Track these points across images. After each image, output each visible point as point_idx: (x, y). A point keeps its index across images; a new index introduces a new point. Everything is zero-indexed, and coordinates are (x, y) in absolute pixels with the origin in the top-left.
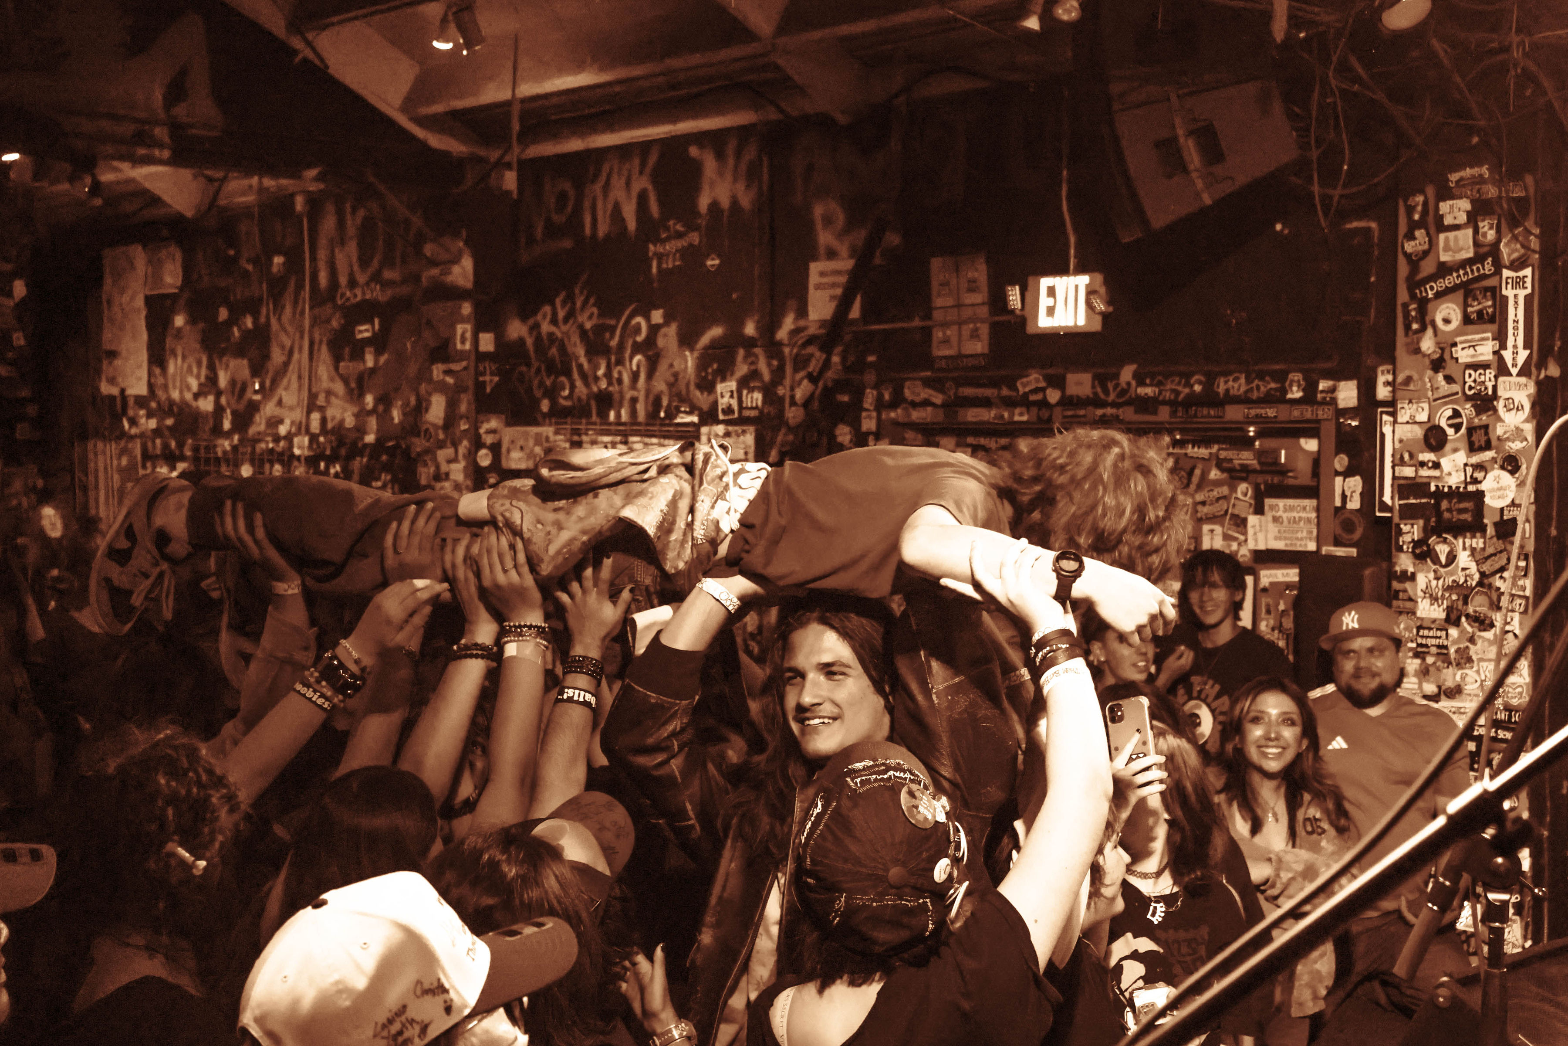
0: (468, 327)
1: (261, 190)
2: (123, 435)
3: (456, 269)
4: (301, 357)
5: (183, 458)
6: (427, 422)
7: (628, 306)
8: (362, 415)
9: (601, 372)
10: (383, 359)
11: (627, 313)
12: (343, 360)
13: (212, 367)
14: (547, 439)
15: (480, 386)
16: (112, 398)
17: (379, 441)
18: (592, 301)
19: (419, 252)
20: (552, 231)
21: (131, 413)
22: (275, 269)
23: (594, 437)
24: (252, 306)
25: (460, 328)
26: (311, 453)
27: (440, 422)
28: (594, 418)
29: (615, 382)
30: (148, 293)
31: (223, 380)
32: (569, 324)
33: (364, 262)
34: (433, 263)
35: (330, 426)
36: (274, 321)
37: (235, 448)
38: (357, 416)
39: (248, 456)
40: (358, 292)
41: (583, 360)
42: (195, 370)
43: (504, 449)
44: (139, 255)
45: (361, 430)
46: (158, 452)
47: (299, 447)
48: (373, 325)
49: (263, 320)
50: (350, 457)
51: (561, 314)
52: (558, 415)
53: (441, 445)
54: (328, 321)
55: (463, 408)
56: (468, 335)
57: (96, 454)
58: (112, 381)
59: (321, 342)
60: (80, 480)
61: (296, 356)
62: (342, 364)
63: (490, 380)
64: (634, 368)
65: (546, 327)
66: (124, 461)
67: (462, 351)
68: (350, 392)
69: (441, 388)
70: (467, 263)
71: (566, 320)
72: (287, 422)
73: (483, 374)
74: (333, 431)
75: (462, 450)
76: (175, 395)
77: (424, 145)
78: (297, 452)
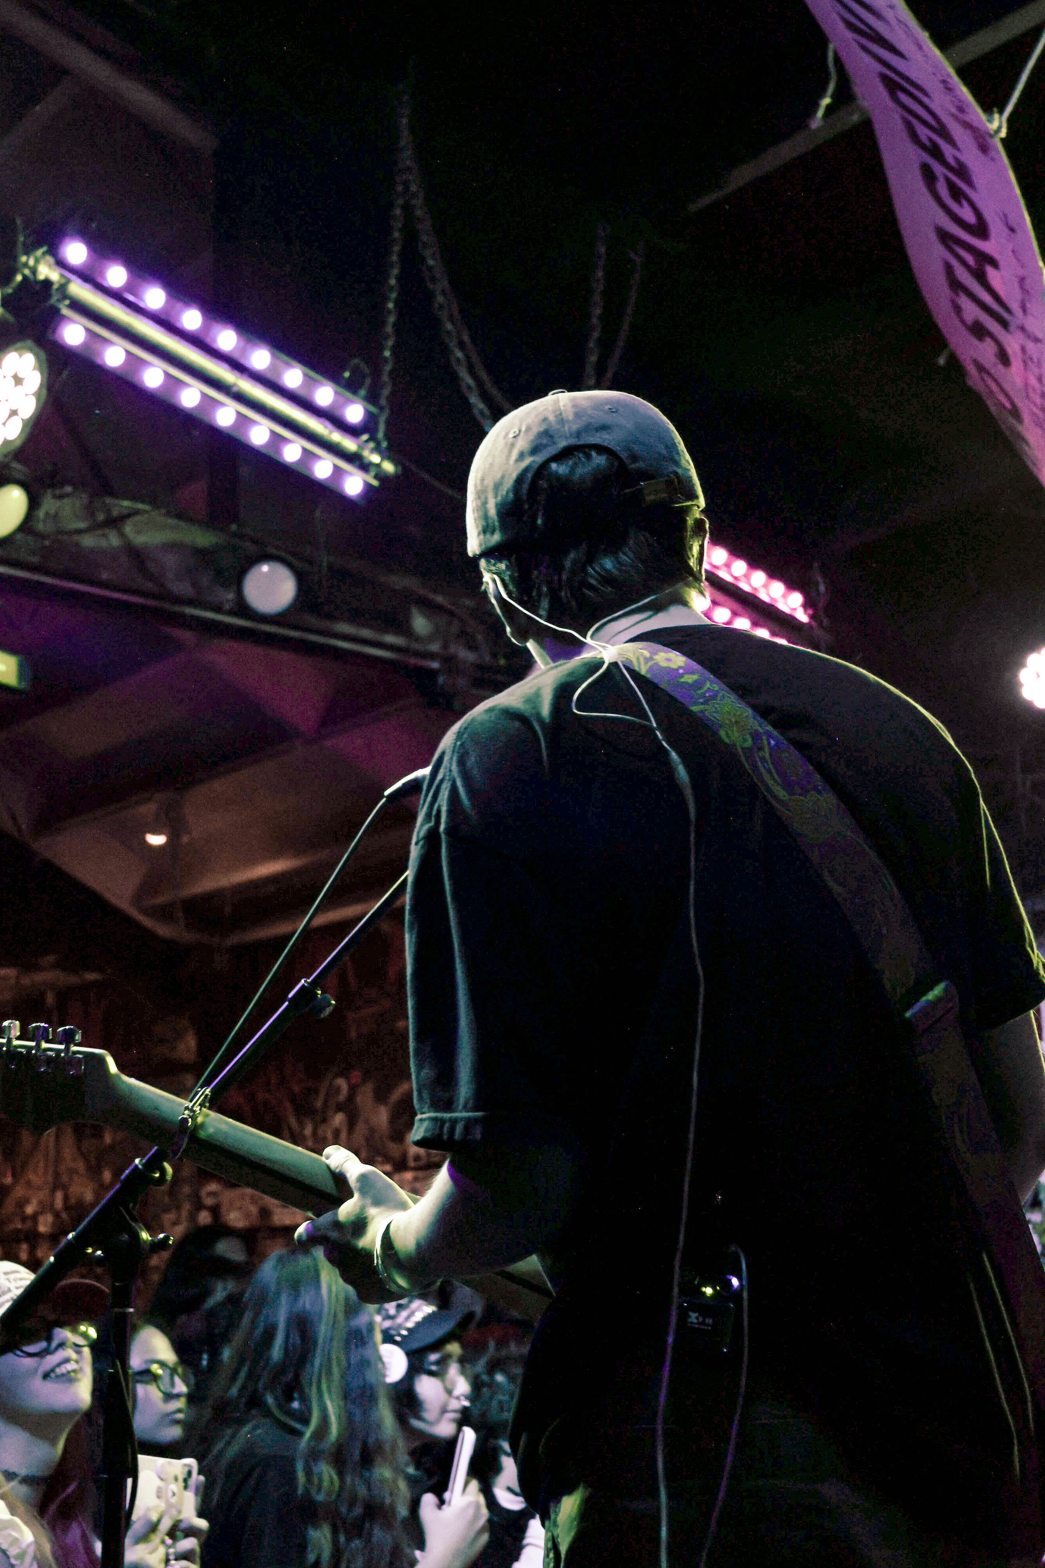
3: (181, 1047)
7: (328, 1071)
8: (98, 1187)
10: (120, 1136)
11: (330, 1075)
12: (85, 1140)
14: (259, 1199)
18: (301, 1067)
19: (151, 1032)
29: (320, 1139)
34: (161, 1041)
35: (73, 1201)
38: (95, 1189)
43: (224, 1209)
47: (43, 1224)
62: (84, 1144)
64: (337, 1125)
68: (90, 1169)
70: (191, 1039)
71: (278, 1087)
72: (34, 1201)
74: (75, 1206)
75: (184, 1212)
77: (154, 935)
78: (41, 1229)
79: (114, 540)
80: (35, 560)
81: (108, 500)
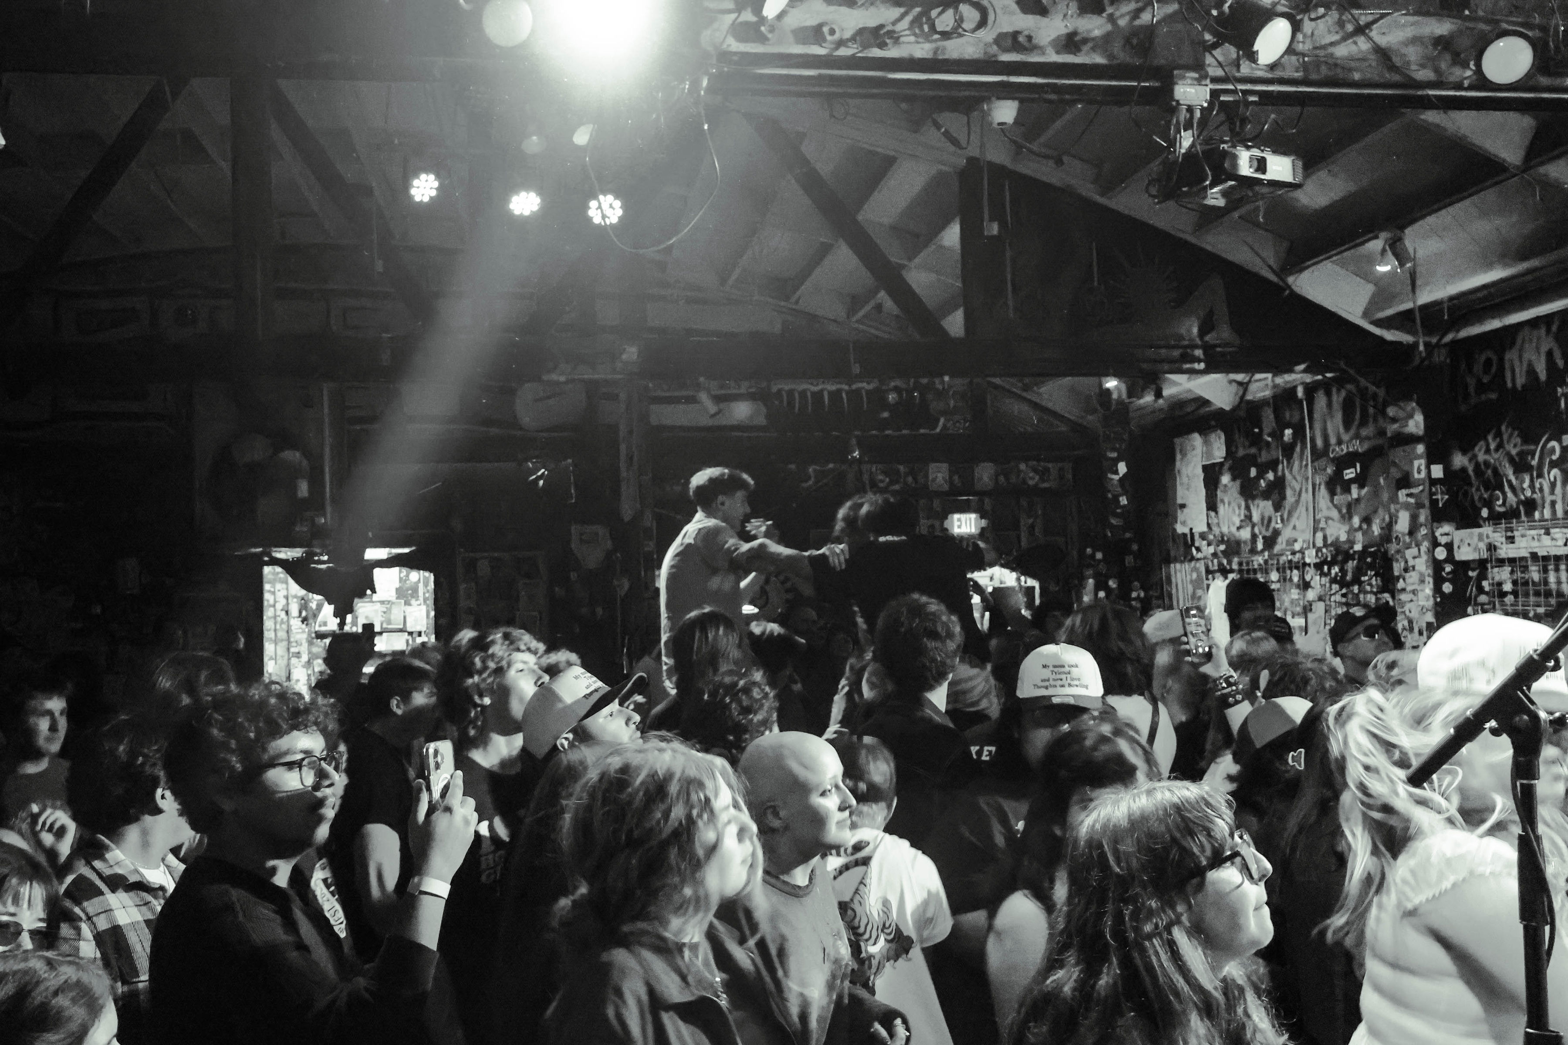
0: (1423, 462)
1: (1275, 386)
2: (1192, 559)
3: (1411, 423)
4: (1307, 497)
5: (1232, 571)
6: (1396, 531)
7: (1542, 437)
8: (1351, 531)
9: (1526, 485)
10: (1364, 491)
11: (1544, 439)
12: (1335, 495)
13: (1248, 508)
14: (1488, 537)
15: (1434, 503)
16: (1185, 535)
17: (1365, 547)
18: (1516, 433)
19: (1384, 413)
20: (1481, 388)
21: (1197, 544)
22: (1286, 439)
23: (1523, 532)
24: (1273, 465)
25: (1416, 463)
26: (1318, 560)
27: (1407, 531)
28: (1523, 518)
29: (1537, 490)
30: (1204, 463)
31: (1256, 518)
32: (1500, 452)
33: (1347, 425)
34: (1394, 420)
35: (1329, 542)
36: (1287, 472)
37: (1266, 562)
38: (1348, 533)
39: (1275, 566)
40: (1344, 447)
41: (1512, 478)
42: (1237, 512)
43: (1455, 547)
44: (1197, 439)
45: (1351, 542)
46: (1216, 568)
47: (1309, 557)
48: (1355, 467)
49: (1280, 473)
50: (1345, 561)
51: (1493, 446)
52: (1495, 518)
53: (1408, 547)
54: (1325, 470)
55: (1422, 519)
56: (1423, 468)
57: (1176, 573)
58: (1184, 523)
59: (1320, 485)
60: (1167, 590)
61: (1304, 495)
62: (1336, 497)
63: (1442, 498)
64: (1552, 479)
65: (1481, 457)
66: (1195, 575)
67: (1419, 479)
68: (1343, 517)
69: (1407, 506)
70: (1419, 418)
71: (1497, 450)
72: (1300, 540)
73: (1435, 494)
74: (1332, 545)
75: (1423, 549)
76: (1225, 530)
77: (1381, 339)
78: (1308, 560)
79: (1363, 44)
80: (1298, 75)
81: (1356, 12)
